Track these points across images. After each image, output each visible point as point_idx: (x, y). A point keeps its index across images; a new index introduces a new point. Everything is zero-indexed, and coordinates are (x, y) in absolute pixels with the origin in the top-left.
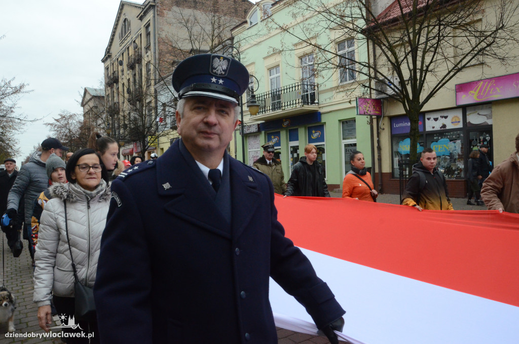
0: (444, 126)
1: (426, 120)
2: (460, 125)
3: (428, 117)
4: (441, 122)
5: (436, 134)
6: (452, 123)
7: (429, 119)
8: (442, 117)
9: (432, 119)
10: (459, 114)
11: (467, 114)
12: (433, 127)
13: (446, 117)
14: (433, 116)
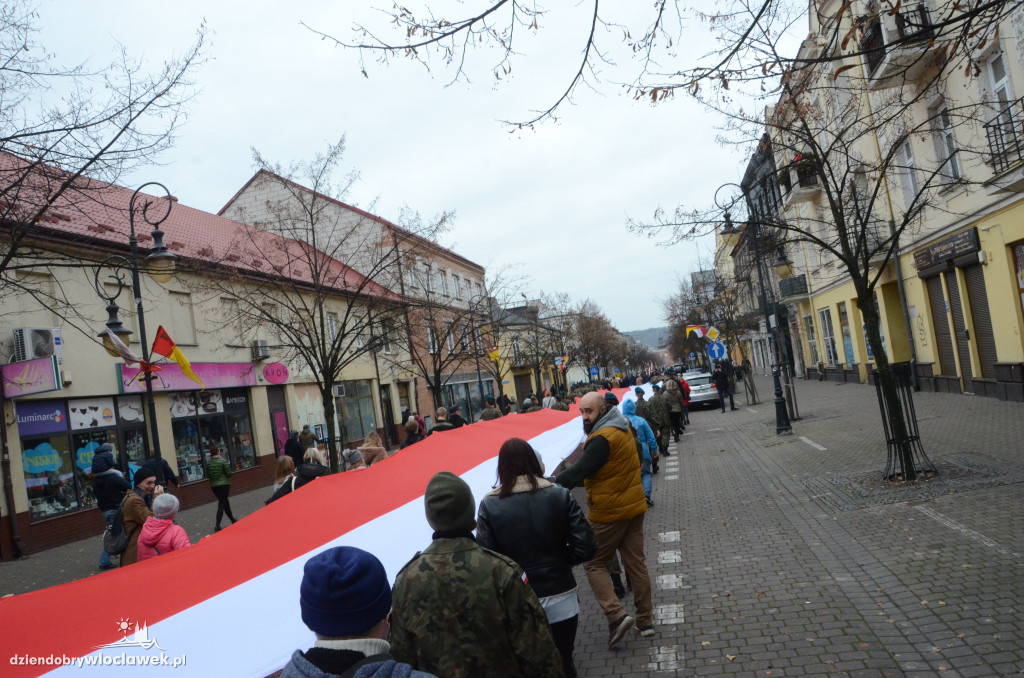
0: (95, 422)
1: (71, 412)
2: (113, 422)
3: (74, 407)
4: (91, 415)
5: (83, 435)
6: (104, 417)
7: (74, 410)
8: (91, 408)
9: (78, 410)
10: (110, 406)
11: (119, 405)
12: (82, 424)
13: (96, 409)
14: (79, 406)
